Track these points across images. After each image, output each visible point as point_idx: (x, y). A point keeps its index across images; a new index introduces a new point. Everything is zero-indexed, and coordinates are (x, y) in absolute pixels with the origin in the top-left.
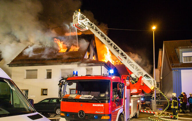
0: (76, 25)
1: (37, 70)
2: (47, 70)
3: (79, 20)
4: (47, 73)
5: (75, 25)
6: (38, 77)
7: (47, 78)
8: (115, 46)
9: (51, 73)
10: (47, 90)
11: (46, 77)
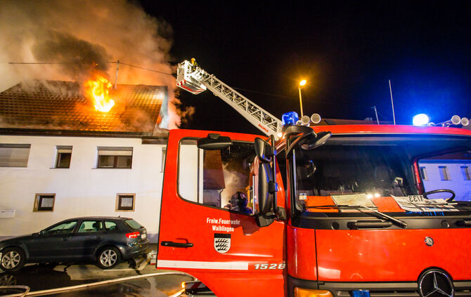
0: (182, 84)
1: (28, 146)
2: (59, 147)
3: (186, 75)
4: (59, 154)
5: (180, 84)
6: (29, 163)
7: (57, 167)
8: (252, 105)
9: (69, 155)
10: (52, 197)
11: (54, 164)
